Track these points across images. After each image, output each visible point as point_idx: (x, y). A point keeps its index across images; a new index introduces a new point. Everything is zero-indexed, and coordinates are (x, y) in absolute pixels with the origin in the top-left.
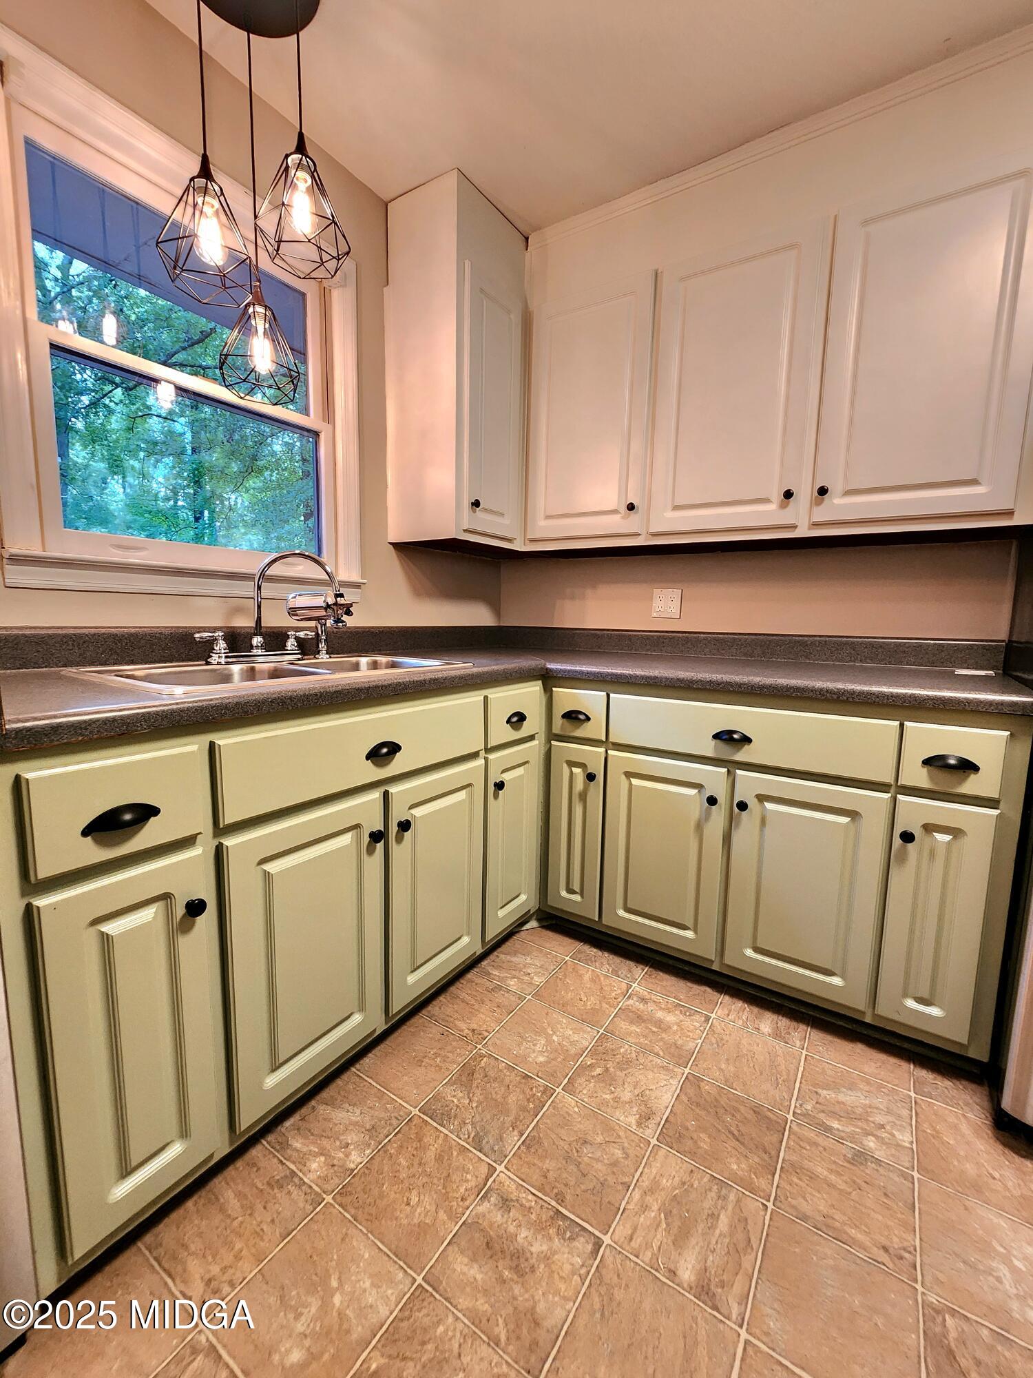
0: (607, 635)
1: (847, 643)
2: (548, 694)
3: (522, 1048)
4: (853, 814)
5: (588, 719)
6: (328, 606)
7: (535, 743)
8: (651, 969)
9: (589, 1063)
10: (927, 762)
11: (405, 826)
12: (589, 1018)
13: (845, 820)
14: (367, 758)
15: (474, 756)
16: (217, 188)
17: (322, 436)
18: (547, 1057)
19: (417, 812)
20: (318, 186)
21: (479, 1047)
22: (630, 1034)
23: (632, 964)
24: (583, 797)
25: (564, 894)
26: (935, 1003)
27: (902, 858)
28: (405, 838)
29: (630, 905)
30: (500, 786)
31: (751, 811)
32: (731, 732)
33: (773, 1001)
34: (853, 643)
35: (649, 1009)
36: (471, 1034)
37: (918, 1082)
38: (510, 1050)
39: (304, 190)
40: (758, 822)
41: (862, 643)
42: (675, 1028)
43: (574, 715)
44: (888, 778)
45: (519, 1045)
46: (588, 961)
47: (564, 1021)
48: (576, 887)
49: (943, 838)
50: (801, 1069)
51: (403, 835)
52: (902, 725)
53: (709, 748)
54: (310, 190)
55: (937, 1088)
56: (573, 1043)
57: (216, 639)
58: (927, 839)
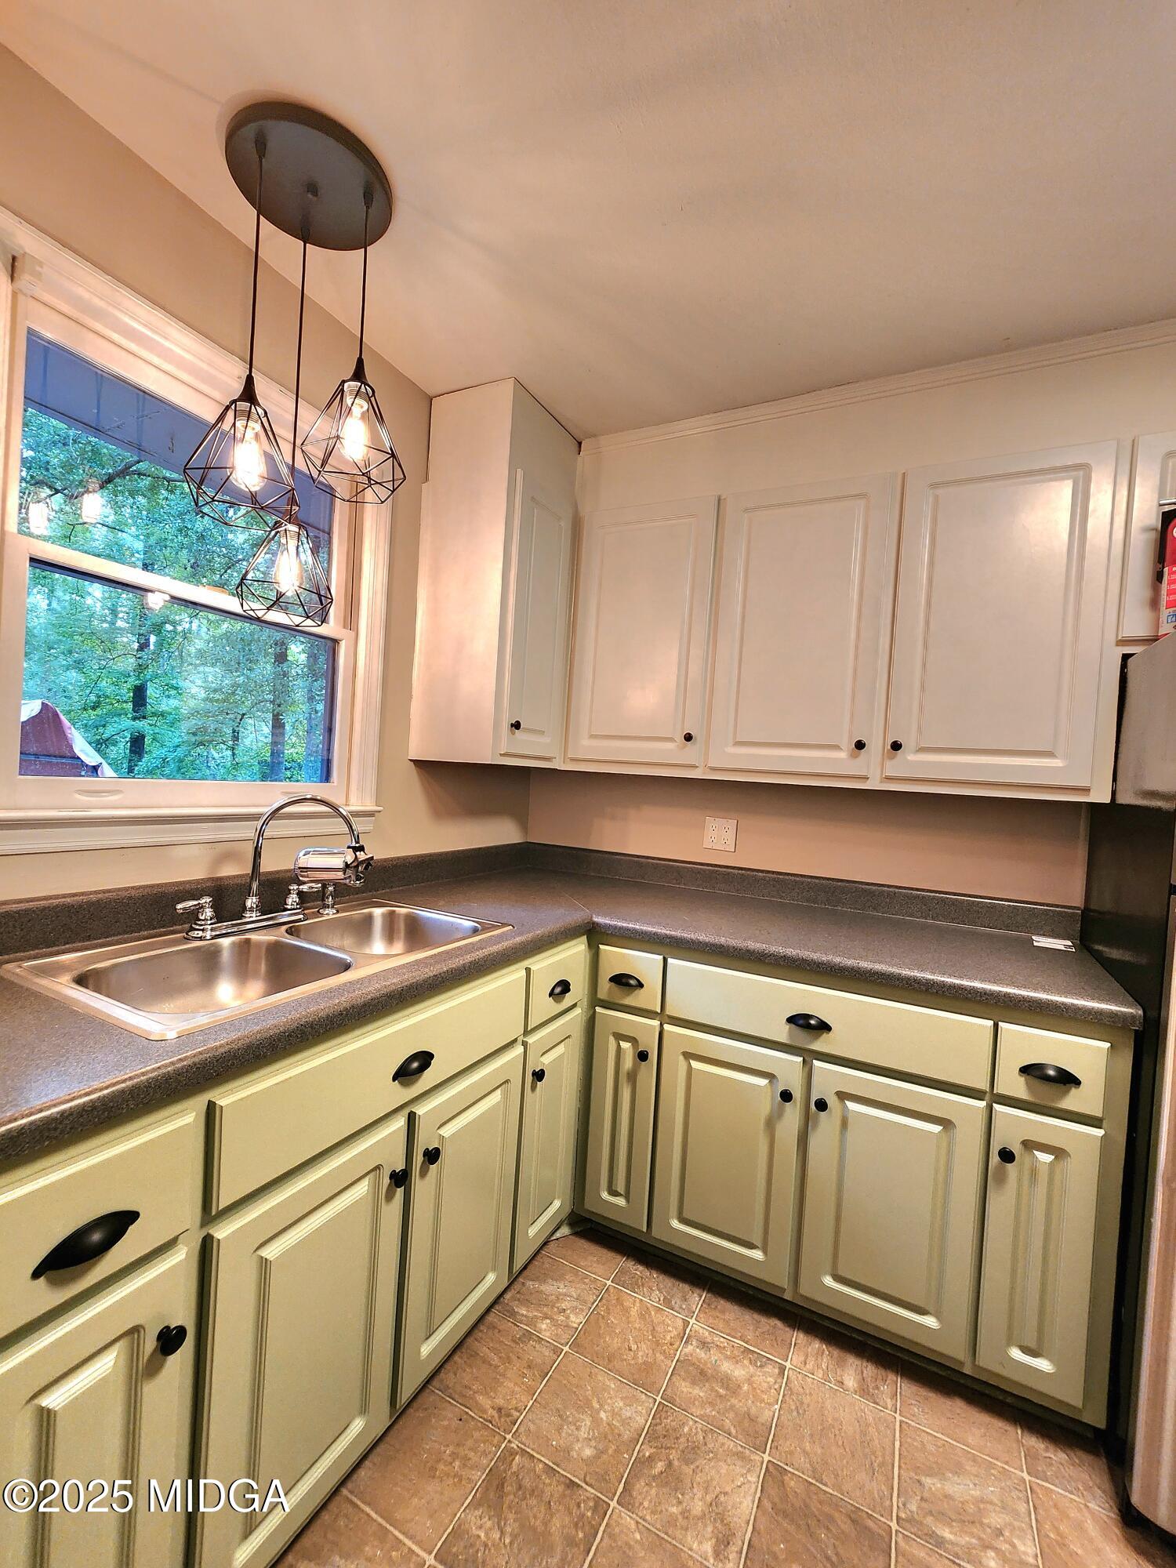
0: (652, 864)
1: (918, 896)
2: (593, 951)
3: (563, 1435)
4: (946, 1123)
5: (640, 985)
6: (347, 866)
7: (578, 1011)
8: (709, 1295)
9: (647, 1454)
10: (1025, 1070)
11: (432, 1156)
12: (642, 1378)
13: (936, 1129)
14: (394, 1079)
15: (511, 1044)
16: (260, 411)
17: (343, 644)
18: (595, 1447)
19: (447, 1131)
20: (377, 414)
21: (509, 1437)
22: (692, 1401)
23: (686, 1287)
24: (632, 1077)
25: (605, 1195)
26: (1044, 1354)
27: (1001, 1179)
28: (430, 1171)
29: (686, 1215)
30: (539, 1075)
31: (831, 1111)
32: (808, 1017)
33: (854, 1338)
34: (923, 897)
35: (713, 1359)
36: (496, 1415)
37: (1031, 1456)
38: (548, 1439)
39: (359, 416)
40: (838, 1122)
41: (934, 898)
42: (746, 1387)
43: (624, 980)
44: (983, 1084)
45: (559, 1429)
46: (634, 1286)
47: (613, 1386)
48: (621, 1189)
49: (1045, 1158)
50: (897, 1444)
51: (428, 1168)
52: (996, 1026)
53: (782, 1032)
54: (364, 416)
55: (1051, 1465)
56: (625, 1422)
57: (202, 907)
58: (1027, 1160)
